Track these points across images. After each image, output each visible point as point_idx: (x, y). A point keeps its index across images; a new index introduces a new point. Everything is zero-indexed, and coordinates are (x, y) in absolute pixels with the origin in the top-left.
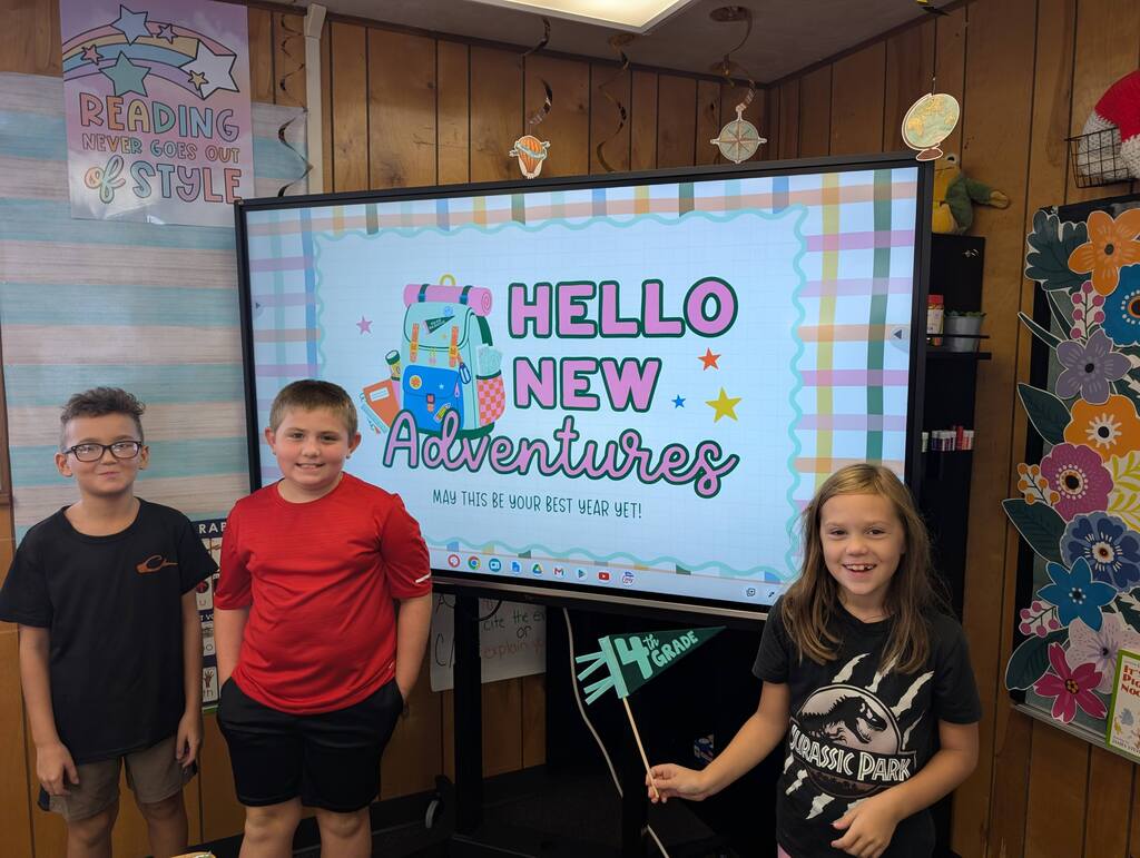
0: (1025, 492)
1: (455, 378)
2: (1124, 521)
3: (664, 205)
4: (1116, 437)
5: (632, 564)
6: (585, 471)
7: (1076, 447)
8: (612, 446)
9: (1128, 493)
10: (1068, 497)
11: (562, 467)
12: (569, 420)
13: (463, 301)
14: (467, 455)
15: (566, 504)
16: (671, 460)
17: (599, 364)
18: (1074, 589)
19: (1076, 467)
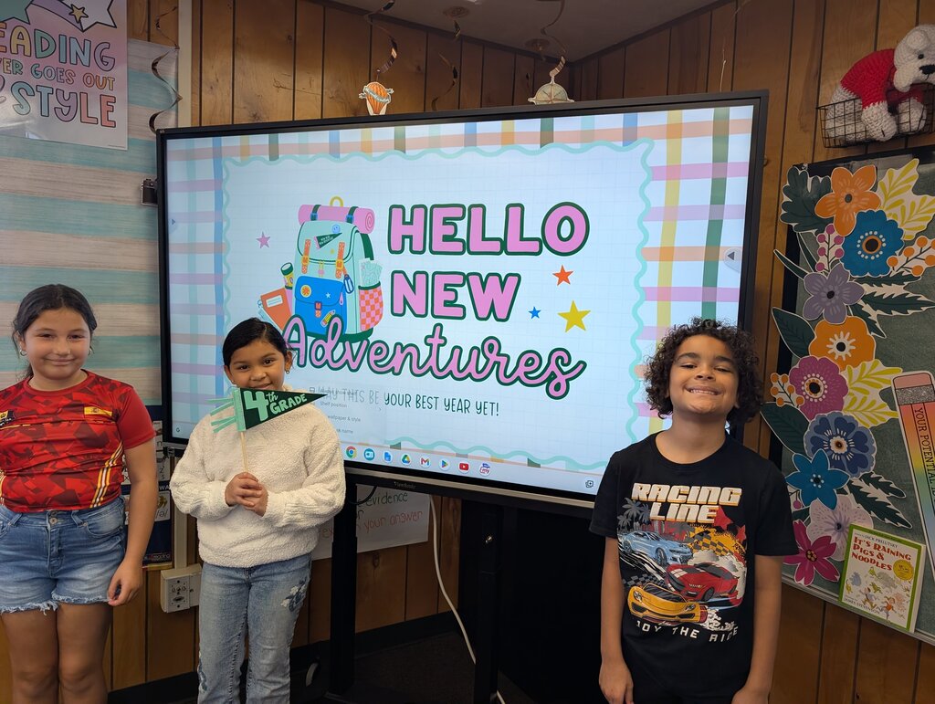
0: (777, 397)
1: (340, 288)
2: (856, 419)
3: (527, 138)
4: (850, 351)
5: (488, 455)
6: (450, 373)
7: (818, 359)
8: (476, 351)
9: (860, 396)
10: (811, 400)
11: (430, 369)
12: (439, 328)
13: (350, 220)
14: (348, 356)
15: (433, 401)
16: (527, 365)
17: (466, 278)
18: (814, 476)
19: (818, 376)
